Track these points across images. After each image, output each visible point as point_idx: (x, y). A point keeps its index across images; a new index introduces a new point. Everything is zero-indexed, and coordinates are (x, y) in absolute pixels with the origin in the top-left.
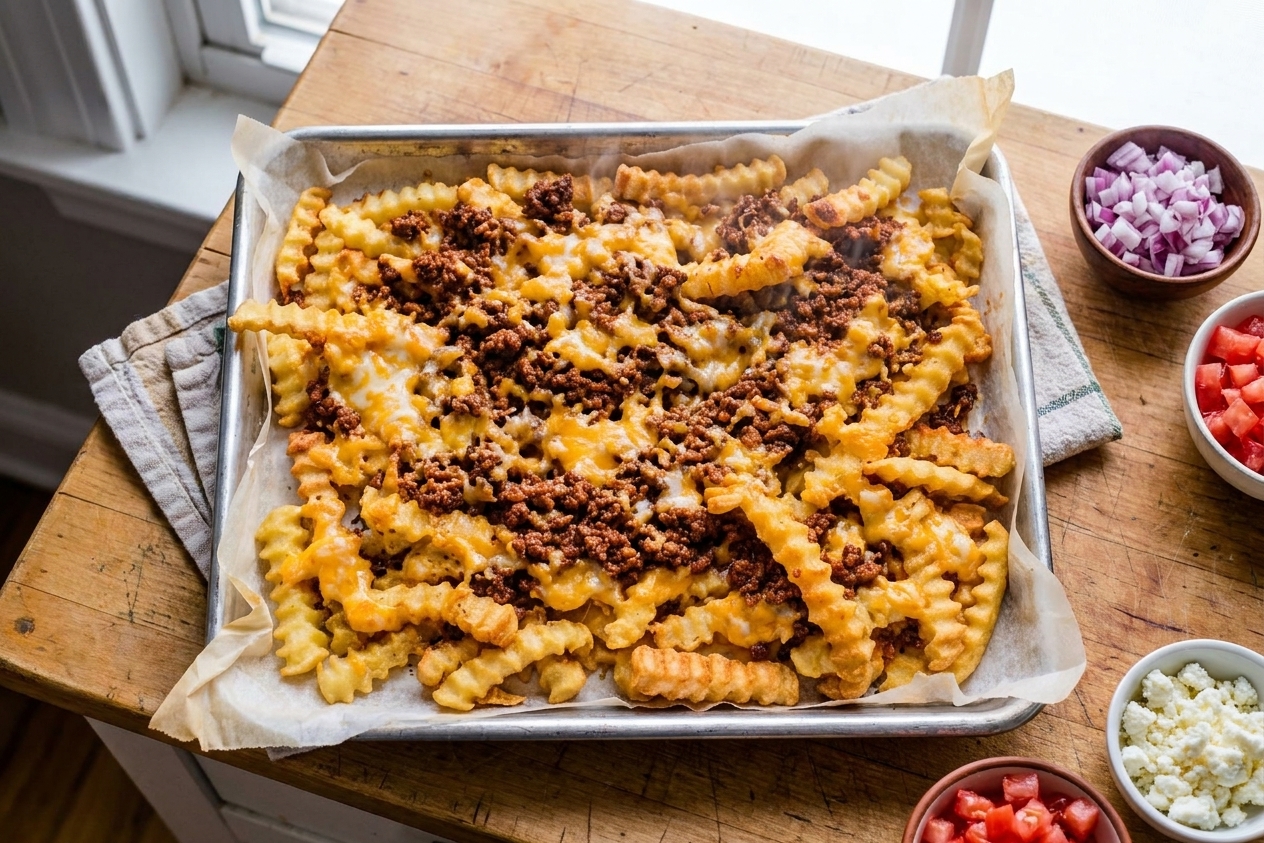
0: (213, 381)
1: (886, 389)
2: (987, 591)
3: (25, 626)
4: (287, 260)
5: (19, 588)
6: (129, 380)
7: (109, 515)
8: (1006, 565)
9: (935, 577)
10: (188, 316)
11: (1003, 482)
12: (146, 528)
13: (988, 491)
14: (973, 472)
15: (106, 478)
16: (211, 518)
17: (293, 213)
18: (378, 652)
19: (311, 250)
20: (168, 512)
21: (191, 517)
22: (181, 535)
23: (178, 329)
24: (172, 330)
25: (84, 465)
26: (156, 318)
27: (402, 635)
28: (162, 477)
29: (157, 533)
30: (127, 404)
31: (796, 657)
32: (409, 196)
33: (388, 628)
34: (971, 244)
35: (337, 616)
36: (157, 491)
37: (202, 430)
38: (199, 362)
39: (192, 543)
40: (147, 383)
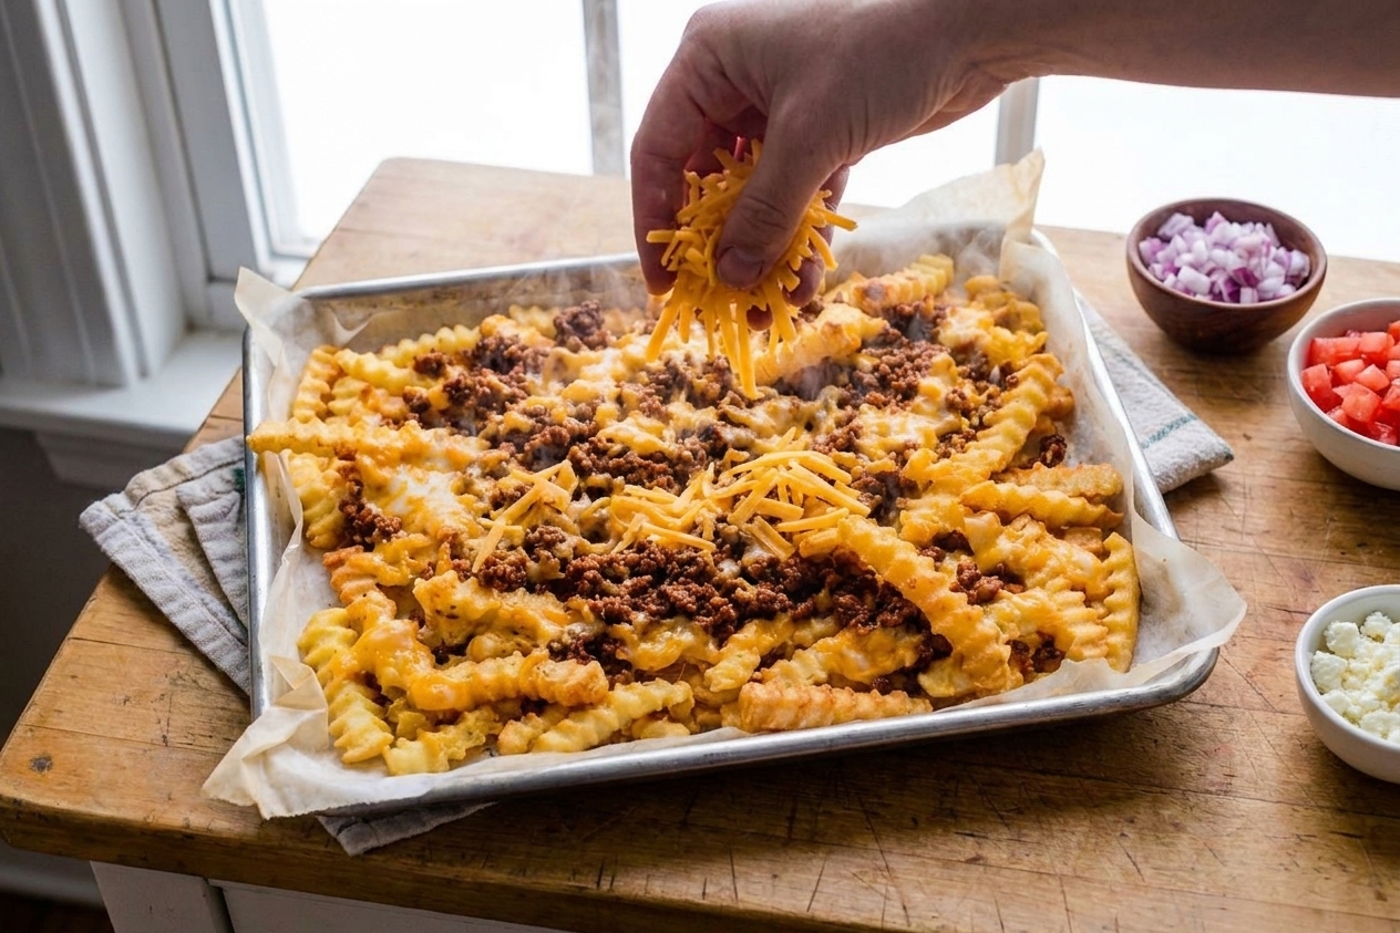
0: (233, 514)
1: (969, 438)
2: (1122, 597)
3: (42, 764)
4: (304, 404)
5: (31, 730)
6: (139, 525)
7: (127, 652)
8: (1135, 573)
9: (1061, 589)
10: (199, 465)
11: (1114, 501)
12: (172, 659)
13: (1102, 508)
14: (1082, 495)
15: (121, 618)
16: (245, 638)
17: (305, 367)
18: (451, 732)
19: (327, 398)
20: (196, 638)
21: (223, 639)
22: (212, 657)
23: (190, 477)
24: (184, 478)
25: (95, 611)
26: (164, 469)
27: (477, 713)
28: (186, 607)
29: (186, 660)
30: (138, 545)
31: (925, 680)
32: (428, 341)
33: (458, 706)
34: (1027, 314)
35: (398, 702)
36: (181, 620)
37: (225, 559)
38: (215, 499)
39: (226, 662)
40: (159, 525)
